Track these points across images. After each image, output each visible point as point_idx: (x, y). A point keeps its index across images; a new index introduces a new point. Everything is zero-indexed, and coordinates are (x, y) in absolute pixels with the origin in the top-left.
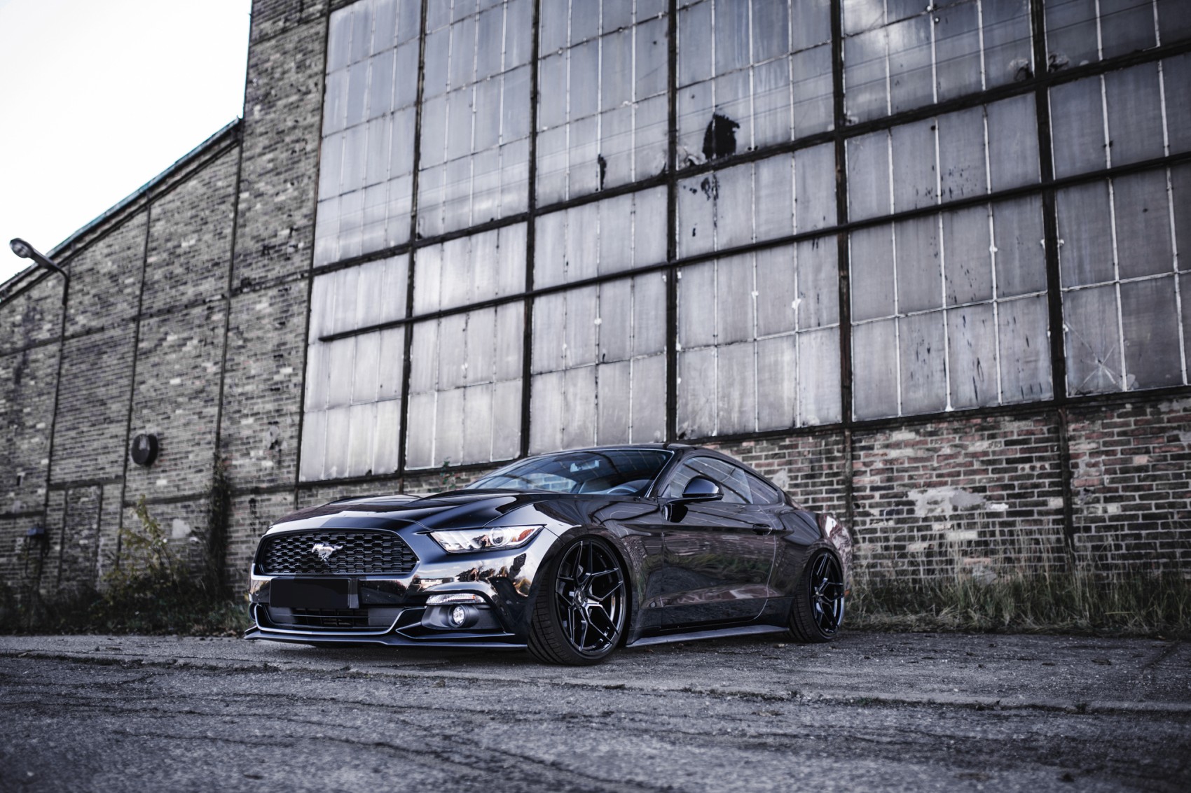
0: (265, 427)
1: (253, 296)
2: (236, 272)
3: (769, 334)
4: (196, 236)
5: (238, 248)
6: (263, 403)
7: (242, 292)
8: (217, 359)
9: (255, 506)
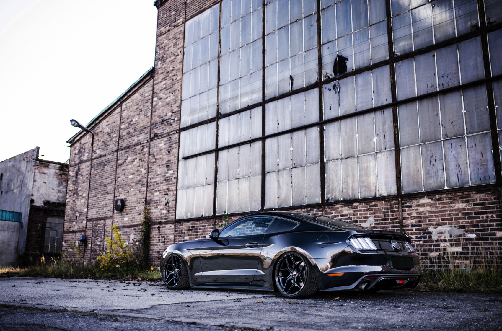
0: (163, 196)
1: (158, 140)
2: (152, 131)
3: (364, 153)
4: (138, 116)
5: (153, 121)
6: (163, 186)
7: (154, 139)
8: (146, 167)
9: (160, 230)
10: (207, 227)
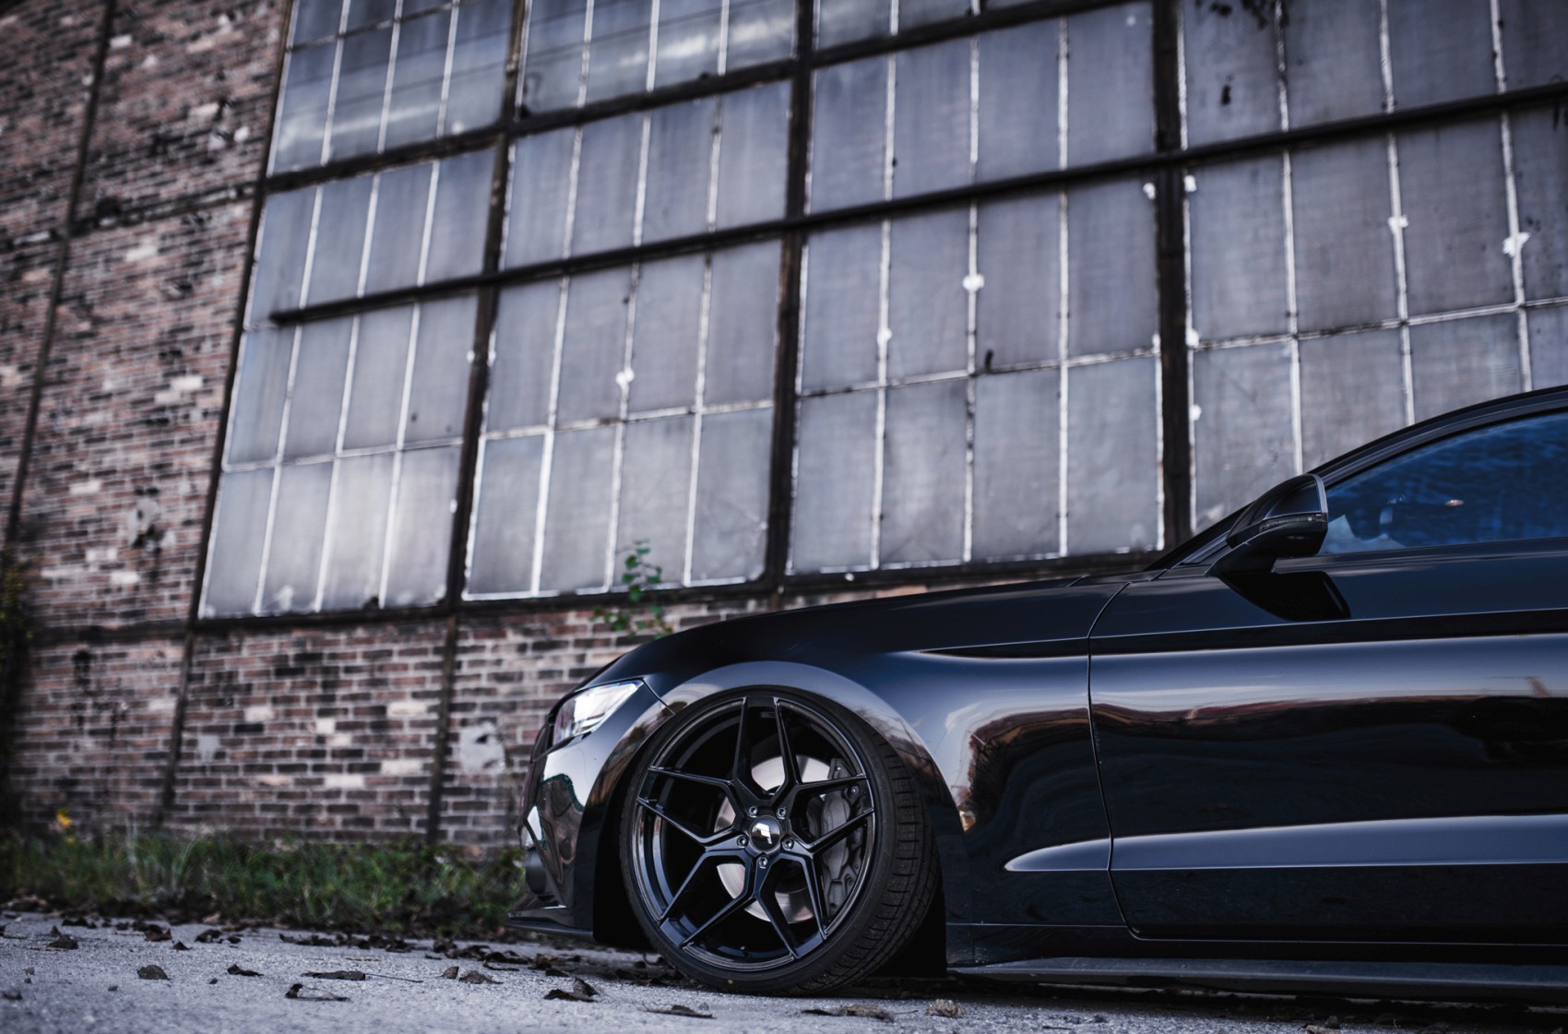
0: (125, 501)
1: (121, 232)
2: (86, 188)
3: (1443, 311)
5: (97, 141)
6: (127, 449)
7: (97, 227)
8: (28, 360)
9: (87, 669)
10: (396, 659)
